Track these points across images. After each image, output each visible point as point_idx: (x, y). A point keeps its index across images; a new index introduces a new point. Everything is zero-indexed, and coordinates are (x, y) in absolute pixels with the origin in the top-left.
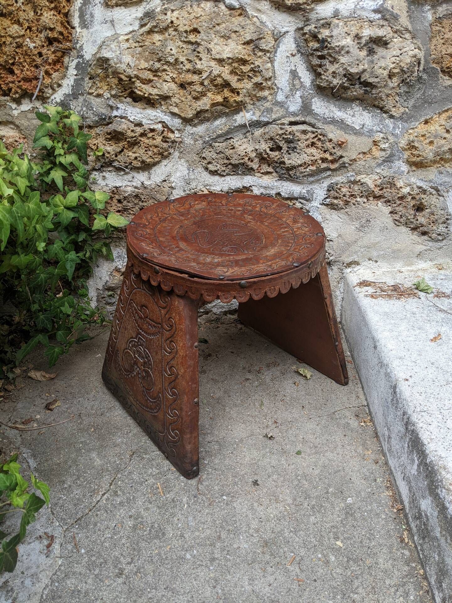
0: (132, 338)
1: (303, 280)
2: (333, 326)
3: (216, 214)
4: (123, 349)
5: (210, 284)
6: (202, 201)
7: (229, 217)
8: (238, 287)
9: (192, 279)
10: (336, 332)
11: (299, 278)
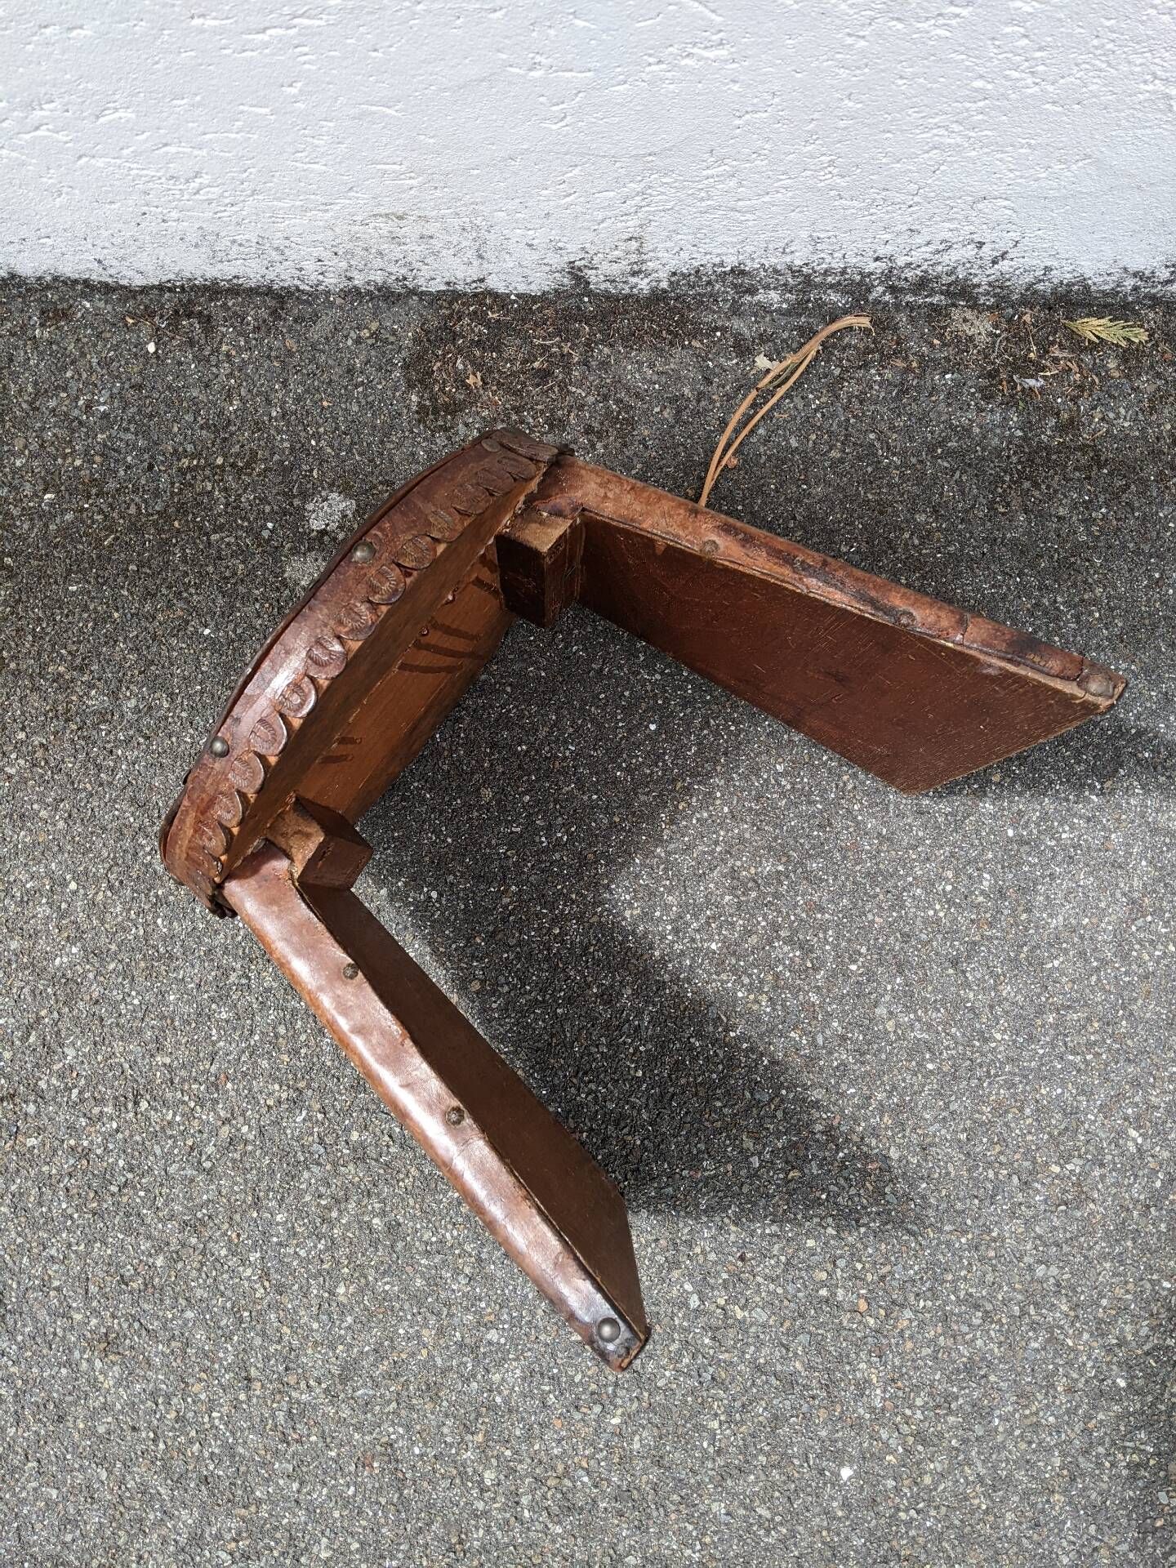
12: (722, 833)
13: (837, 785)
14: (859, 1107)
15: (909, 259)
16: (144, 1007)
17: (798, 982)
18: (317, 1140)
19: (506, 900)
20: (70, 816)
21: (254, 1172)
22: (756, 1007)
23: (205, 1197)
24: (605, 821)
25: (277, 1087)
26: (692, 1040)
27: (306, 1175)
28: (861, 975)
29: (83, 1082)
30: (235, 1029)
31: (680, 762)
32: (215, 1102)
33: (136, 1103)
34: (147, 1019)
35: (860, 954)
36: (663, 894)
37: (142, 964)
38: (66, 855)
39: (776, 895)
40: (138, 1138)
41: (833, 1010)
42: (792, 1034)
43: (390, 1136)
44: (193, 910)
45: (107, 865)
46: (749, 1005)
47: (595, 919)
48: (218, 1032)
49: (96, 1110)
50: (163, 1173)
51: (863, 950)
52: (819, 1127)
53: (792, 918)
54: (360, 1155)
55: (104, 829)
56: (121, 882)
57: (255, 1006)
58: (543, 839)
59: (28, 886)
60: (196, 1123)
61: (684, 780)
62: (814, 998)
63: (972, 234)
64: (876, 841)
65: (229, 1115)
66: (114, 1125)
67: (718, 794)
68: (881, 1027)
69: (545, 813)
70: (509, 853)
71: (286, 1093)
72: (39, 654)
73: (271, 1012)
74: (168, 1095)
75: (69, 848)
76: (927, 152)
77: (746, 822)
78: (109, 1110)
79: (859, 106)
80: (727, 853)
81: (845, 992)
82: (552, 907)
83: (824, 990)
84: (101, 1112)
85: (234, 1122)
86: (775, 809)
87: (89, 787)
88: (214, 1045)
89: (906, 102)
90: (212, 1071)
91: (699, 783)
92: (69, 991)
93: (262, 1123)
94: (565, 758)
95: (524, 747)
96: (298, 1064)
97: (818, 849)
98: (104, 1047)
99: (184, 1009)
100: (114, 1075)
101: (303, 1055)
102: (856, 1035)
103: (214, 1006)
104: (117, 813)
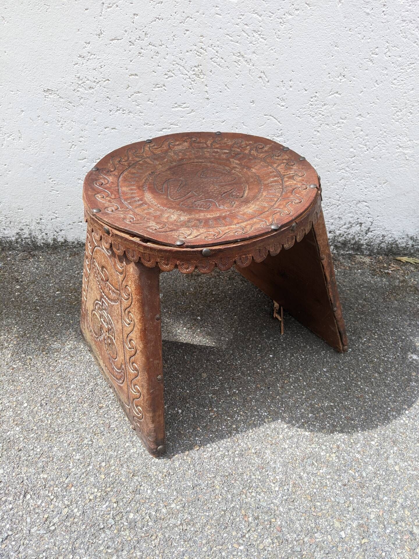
0: (97, 300)
1: (285, 246)
2: (330, 290)
3: (196, 158)
4: (91, 310)
5: (166, 251)
6: (184, 141)
7: (212, 162)
8: (199, 255)
9: (144, 244)
10: (334, 296)
11: (279, 244)
12: (304, 391)
13: (350, 376)
14: (391, 507)
15: (340, 232)
16: (41, 453)
17: (349, 449)
18: (112, 517)
19: (211, 414)
20: (33, 381)
21: (76, 533)
22: (331, 459)
23: (46, 546)
24: (254, 386)
25: (96, 490)
26: (302, 474)
27: (103, 535)
28: (377, 446)
30: (81, 463)
31: (283, 367)
32: (64, 497)
33: (25, 496)
34: (41, 458)
35: (375, 437)
36: (281, 413)
37: (46, 435)
38: (26, 394)
39: (332, 414)
40: (20, 513)
41: (368, 461)
42: (350, 471)
43: (150, 517)
44: (74, 414)
45: (42, 398)
46: (327, 458)
47: (252, 422)
48: (73, 464)
50: (28, 532)
51: (376, 436)
52: (372, 516)
53: (341, 423)
54: (132, 525)
55: (45, 385)
56: (47, 404)
57: (93, 453)
58: (228, 392)
59: (6, 405)
60: (51, 506)
61: (286, 373)
62: (358, 456)
63: (358, 219)
64: (371, 395)
65: (69, 503)
66: (11, 506)
67: (301, 378)
68: (392, 469)
69: (229, 383)
70: (213, 396)
71: (100, 493)
72: (39, 332)
73: (100, 456)
74: (41, 493)
75: (29, 391)
76: (340, 180)
77: (314, 388)
78: (10, 499)
79: (320, 160)
80: (308, 398)
81: (371, 453)
82: (232, 417)
83: (362, 452)
84: (6, 500)
85: (71, 507)
86: (325, 383)
87: (44, 371)
88: (70, 470)
89: (332, 158)
90: (66, 482)
91: (292, 374)
92: (9, 445)
93: (85, 508)
94: (236, 365)
95: (220, 361)
96: (108, 480)
97: (347, 398)
98: (17, 470)
99: (60, 454)
100: (18, 482)
101: (111, 476)
102: (382, 472)
103: (74, 453)
104: (52, 380)
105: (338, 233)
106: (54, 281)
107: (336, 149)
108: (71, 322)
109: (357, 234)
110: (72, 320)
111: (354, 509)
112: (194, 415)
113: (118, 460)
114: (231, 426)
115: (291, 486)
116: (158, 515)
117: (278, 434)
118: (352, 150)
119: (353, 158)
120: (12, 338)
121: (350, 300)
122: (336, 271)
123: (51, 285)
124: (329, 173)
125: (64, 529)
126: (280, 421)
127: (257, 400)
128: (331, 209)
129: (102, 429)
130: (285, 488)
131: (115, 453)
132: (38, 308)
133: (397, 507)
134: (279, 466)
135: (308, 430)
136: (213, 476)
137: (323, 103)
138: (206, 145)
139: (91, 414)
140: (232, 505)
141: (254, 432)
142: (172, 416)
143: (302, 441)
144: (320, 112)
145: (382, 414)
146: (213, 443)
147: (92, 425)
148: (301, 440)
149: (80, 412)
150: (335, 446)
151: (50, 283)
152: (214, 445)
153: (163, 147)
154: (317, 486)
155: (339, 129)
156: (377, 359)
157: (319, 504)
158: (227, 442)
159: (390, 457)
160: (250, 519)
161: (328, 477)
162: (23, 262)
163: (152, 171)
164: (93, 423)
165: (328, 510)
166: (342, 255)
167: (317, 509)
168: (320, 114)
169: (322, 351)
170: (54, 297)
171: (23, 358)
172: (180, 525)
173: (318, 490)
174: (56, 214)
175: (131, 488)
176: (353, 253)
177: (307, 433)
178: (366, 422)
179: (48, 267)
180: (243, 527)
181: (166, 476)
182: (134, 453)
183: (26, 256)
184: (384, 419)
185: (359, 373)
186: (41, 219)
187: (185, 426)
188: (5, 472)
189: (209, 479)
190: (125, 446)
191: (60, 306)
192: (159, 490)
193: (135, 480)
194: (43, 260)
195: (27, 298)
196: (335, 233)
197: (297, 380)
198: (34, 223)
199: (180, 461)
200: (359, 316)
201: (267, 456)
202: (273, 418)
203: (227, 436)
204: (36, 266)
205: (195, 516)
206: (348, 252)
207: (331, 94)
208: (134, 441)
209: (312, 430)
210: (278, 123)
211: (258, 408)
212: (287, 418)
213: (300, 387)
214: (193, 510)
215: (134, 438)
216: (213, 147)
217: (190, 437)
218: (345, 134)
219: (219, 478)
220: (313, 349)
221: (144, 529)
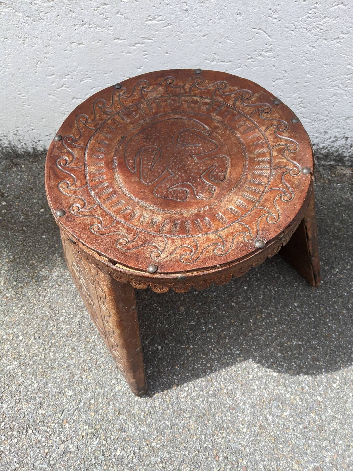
1: (270, 256)
2: (310, 245)
3: (173, 111)
5: (137, 276)
6: (159, 85)
8: (174, 281)
9: (113, 267)
12: (275, 328)
13: (319, 312)
14: (345, 451)
15: (324, 145)
16: (38, 388)
17: (312, 391)
18: (102, 453)
19: (188, 351)
20: (25, 312)
21: (72, 467)
22: (295, 402)
24: (228, 322)
25: (87, 427)
26: (268, 416)
28: (338, 389)
29: (7, 419)
30: (73, 400)
31: (257, 301)
32: (60, 432)
33: (27, 431)
34: (38, 394)
35: (337, 380)
36: (252, 351)
37: (41, 370)
38: (21, 326)
39: (300, 354)
40: (24, 447)
41: (328, 404)
42: (311, 414)
43: (134, 454)
44: (65, 349)
45: (35, 331)
46: (292, 401)
47: (224, 361)
48: (66, 401)
49: (10, 433)
50: (32, 465)
51: (338, 378)
52: (327, 460)
53: (307, 363)
54: (119, 462)
55: (37, 317)
56: (39, 337)
57: (83, 390)
58: (204, 327)
59: (4, 337)
60: (50, 442)
61: (259, 308)
62: (319, 398)
63: (344, 133)
64: (337, 334)
65: (65, 439)
66: (16, 441)
67: (273, 313)
68: (350, 413)
69: (205, 317)
70: (190, 332)
71: (91, 430)
72: (28, 257)
73: (89, 393)
74: (41, 428)
75: (23, 323)
76: (332, 97)
77: (284, 324)
78: (15, 433)
79: (311, 76)
80: (278, 336)
81: (332, 396)
82: (207, 355)
83: (323, 395)
84: (12, 434)
85: (67, 442)
86: (296, 319)
87: (35, 302)
88: (64, 406)
89: (326, 75)
90: (61, 418)
91: (265, 309)
92: (10, 380)
93: (79, 444)
94: (212, 297)
95: (197, 293)
96: (98, 417)
97: (314, 336)
98: (19, 405)
99: (55, 390)
100: (20, 417)
101: (100, 413)
102: (339, 416)
103: (66, 389)
104: (43, 311)
105: (321, 145)
106: (38, 197)
107: (331, 65)
108: (57, 245)
109: (341, 147)
110: (57, 244)
111: (311, 452)
112: (172, 352)
113: (105, 398)
114: (206, 365)
115: (257, 428)
116: (141, 452)
117: (248, 374)
118: (349, 67)
119: (349, 76)
120: (3, 263)
121: (327, 222)
122: (315, 185)
123: (35, 201)
124: (320, 89)
125: (62, 463)
126: (250, 360)
127: (231, 337)
128: (318, 124)
129: (90, 365)
130: (252, 430)
131: (103, 390)
132: (24, 228)
133: (350, 451)
134: (248, 408)
135: (276, 371)
136: (189, 416)
137: (323, 16)
138: (184, 90)
139: (79, 349)
140: (205, 445)
141: (226, 371)
142: (152, 353)
143: (270, 382)
144: (318, 25)
145: (346, 356)
146: (189, 382)
147: (81, 361)
148: (269, 380)
149: (70, 347)
150: (300, 389)
151: (34, 199)
152: (190, 384)
153: (135, 96)
154: (281, 428)
155: (338, 45)
156: (347, 293)
157: (281, 446)
158: (201, 381)
159: (349, 400)
160: (221, 459)
161: (291, 419)
162: (6, 172)
163: (122, 135)
164: (82, 359)
165: (289, 452)
166: (323, 165)
167: (279, 451)
168: (318, 27)
169: (295, 282)
170: (38, 215)
171: (15, 285)
172: (159, 463)
173: (281, 432)
174: (32, 126)
175: (117, 426)
176: (334, 164)
177: (275, 374)
178: (331, 363)
179: (31, 178)
180: (214, 466)
181: (147, 415)
182: (119, 390)
183: (9, 165)
184: (347, 361)
185: (328, 309)
186: (17, 131)
187: (164, 363)
188: (9, 407)
189: (185, 419)
190: (111, 384)
191: (45, 227)
192: (142, 429)
193: (121, 418)
194: (25, 169)
195: (13, 217)
196: (318, 146)
197: (269, 316)
198: (11, 135)
199: (160, 400)
200: (333, 243)
201: (237, 396)
202: (244, 357)
203: (202, 375)
204: (19, 177)
205: (173, 455)
206: (329, 163)
207: (334, 5)
208: (119, 378)
209: (279, 370)
210: (268, 36)
211: (231, 346)
212: (257, 358)
213: (272, 324)
214: (171, 448)
215: (119, 375)
216: (192, 93)
217: (169, 375)
218: (344, 50)
219: (194, 419)
220: (286, 281)
221: (129, 466)
